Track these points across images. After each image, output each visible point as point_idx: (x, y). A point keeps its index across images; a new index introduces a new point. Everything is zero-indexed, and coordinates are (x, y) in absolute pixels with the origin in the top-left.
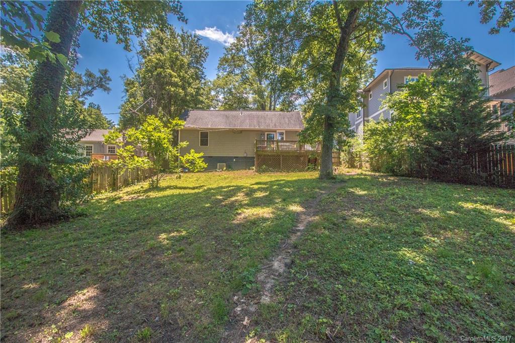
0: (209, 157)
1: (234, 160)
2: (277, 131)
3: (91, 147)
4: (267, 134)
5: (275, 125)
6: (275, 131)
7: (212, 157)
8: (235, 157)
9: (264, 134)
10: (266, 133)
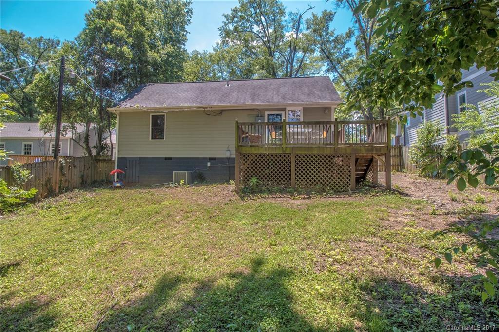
0: (166, 159)
1: (209, 164)
2: (288, 108)
3: (30, 146)
4: (269, 115)
5: (284, 98)
6: (284, 109)
7: (170, 159)
8: (210, 159)
9: (263, 116)
10: (266, 113)
